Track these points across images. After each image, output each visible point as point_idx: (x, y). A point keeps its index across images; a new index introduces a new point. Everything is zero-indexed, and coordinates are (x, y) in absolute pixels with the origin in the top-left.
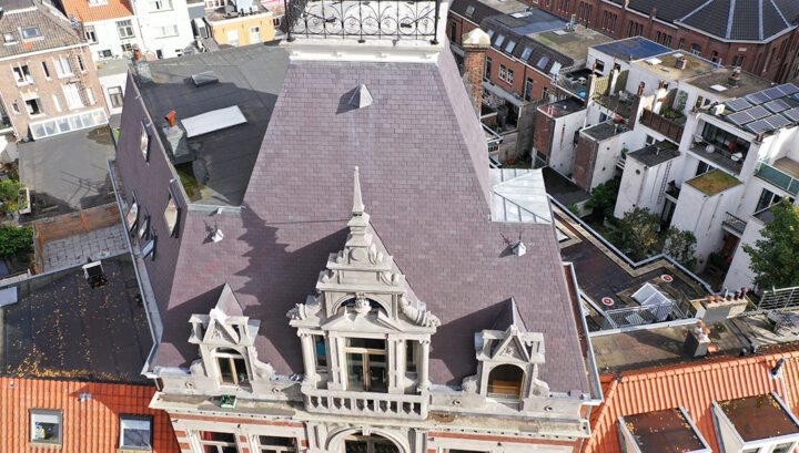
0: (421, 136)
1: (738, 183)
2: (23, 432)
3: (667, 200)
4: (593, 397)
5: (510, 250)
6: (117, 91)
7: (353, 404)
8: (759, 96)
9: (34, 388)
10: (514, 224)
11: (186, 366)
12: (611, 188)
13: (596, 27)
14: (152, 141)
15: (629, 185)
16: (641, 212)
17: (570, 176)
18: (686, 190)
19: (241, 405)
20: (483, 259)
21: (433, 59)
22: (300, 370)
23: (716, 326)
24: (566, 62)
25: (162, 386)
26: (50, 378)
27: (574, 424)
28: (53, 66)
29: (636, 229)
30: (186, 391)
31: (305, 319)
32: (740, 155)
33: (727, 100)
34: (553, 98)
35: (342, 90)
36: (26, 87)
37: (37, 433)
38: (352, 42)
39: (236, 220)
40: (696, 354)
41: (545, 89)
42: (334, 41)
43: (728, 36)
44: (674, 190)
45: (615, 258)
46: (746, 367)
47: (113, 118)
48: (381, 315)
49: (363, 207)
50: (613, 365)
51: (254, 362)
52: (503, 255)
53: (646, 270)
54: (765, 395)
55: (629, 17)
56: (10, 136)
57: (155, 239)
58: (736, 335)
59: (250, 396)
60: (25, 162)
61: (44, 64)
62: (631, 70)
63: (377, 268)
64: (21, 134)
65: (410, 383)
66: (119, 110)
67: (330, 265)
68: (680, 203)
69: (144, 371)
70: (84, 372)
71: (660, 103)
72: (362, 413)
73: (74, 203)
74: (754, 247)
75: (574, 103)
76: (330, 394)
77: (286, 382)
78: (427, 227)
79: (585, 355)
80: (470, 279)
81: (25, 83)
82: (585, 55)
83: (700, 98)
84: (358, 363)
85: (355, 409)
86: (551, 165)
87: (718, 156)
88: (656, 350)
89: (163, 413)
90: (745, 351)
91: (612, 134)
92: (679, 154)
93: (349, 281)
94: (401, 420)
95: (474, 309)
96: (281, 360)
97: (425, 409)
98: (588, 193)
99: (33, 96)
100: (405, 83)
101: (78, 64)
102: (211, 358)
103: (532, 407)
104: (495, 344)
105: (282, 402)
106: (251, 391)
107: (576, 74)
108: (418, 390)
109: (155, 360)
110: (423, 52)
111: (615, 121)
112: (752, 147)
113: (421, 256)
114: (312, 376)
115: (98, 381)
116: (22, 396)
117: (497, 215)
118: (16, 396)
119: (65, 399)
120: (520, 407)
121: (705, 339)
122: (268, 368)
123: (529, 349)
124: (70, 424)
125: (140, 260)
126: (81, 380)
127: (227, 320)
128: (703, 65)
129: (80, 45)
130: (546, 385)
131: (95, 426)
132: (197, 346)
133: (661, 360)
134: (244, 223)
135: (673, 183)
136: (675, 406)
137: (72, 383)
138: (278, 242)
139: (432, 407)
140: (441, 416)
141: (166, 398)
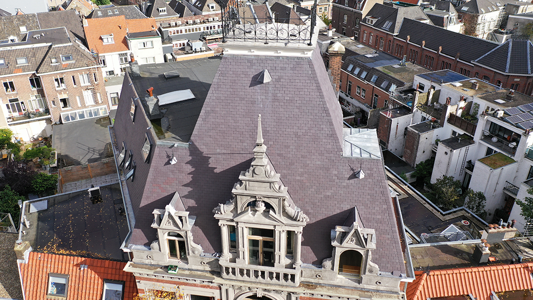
0: (300, 102)
1: (513, 161)
2: (43, 288)
3: (466, 173)
4: (408, 276)
5: (355, 176)
6: (115, 95)
7: (252, 273)
8: (528, 107)
9: (53, 260)
10: (357, 159)
11: (148, 245)
12: (428, 165)
13: (420, 64)
14: (138, 108)
15: (440, 162)
16: (448, 179)
17: (401, 157)
18: (478, 165)
19: (181, 272)
20: (338, 181)
21: (309, 54)
22: (219, 250)
23: (495, 245)
24: (400, 84)
25: (132, 257)
26: (63, 255)
27: (396, 295)
28: (78, 78)
29: (444, 189)
30: (147, 261)
31: (224, 213)
32: (515, 144)
33: (506, 109)
34: (391, 107)
35: (253, 72)
36: (61, 91)
37: (52, 289)
38: (261, 44)
39: (184, 151)
40: (481, 262)
41: (386, 101)
42: (250, 43)
43: (507, 71)
44: (470, 166)
45: (431, 208)
46: (515, 270)
47: (111, 112)
48: (271, 212)
49: (263, 141)
50: (424, 266)
51: (191, 243)
52: (350, 178)
53: (451, 217)
54: (528, 290)
55: (441, 59)
56: (49, 121)
57: (135, 168)
58: (509, 251)
59: (186, 266)
60: (56, 137)
61: (73, 77)
62: (442, 89)
63: (270, 180)
64: (55, 120)
65: (289, 261)
66: (116, 107)
67: (241, 177)
68: (474, 174)
69: (122, 247)
70: (84, 252)
71: (461, 110)
72: (257, 280)
73: (84, 161)
74: (524, 201)
75: (404, 110)
76: (238, 265)
77: (210, 258)
78: (303, 159)
79: (404, 251)
80: (329, 194)
81: (61, 88)
82: (412, 80)
83: (488, 108)
84: (255, 248)
85: (253, 278)
86: (389, 149)
87: (500, 144)
88: (454, 258)
89: (131, 275)
90: (514, 260)
91: (429, 129)
92: (474, 142)
93: (252, 188)
94: (282, 286)
95: (331, 214)
96: (207, 243)
97: (298, 279)
98: (413, 167)
99: (64, 96)
100: (292, 69)
101: (93, 78)
102: (164, 238)
103: (368, 281)
104: (344, 235)
105: (207, 271)
106: (187, 263)
107: (406, 92)
108: (294, 266)
109: (129, 241)
110: (303, 50)
111: (431, 121)
112: (523, 137)
113: (298, 178)
114: (227, 254)
115: (92, 258)
116: (45, 265)
117: (347, 152)
118: (41, 265)
119: (71, 268)
120: (359, 282)
121: (487, 251)
122: (199, 247)
123: (366, 240)
124: (73, 285)
125: (124, 183)
126: (82, 256)
127: (176, 213)
128: (490, 87)
129: (96, 66)
130: (377, 266)
131: (88, 286)
132: (156, 230)
133: (457, 264)
134: (190, 153)
135: (470, 162)
136: (466, 293)
137: (76, 258)
138: (210, 166)
139: (303, 279)
140: (308, 285)
141: (134, 266)
